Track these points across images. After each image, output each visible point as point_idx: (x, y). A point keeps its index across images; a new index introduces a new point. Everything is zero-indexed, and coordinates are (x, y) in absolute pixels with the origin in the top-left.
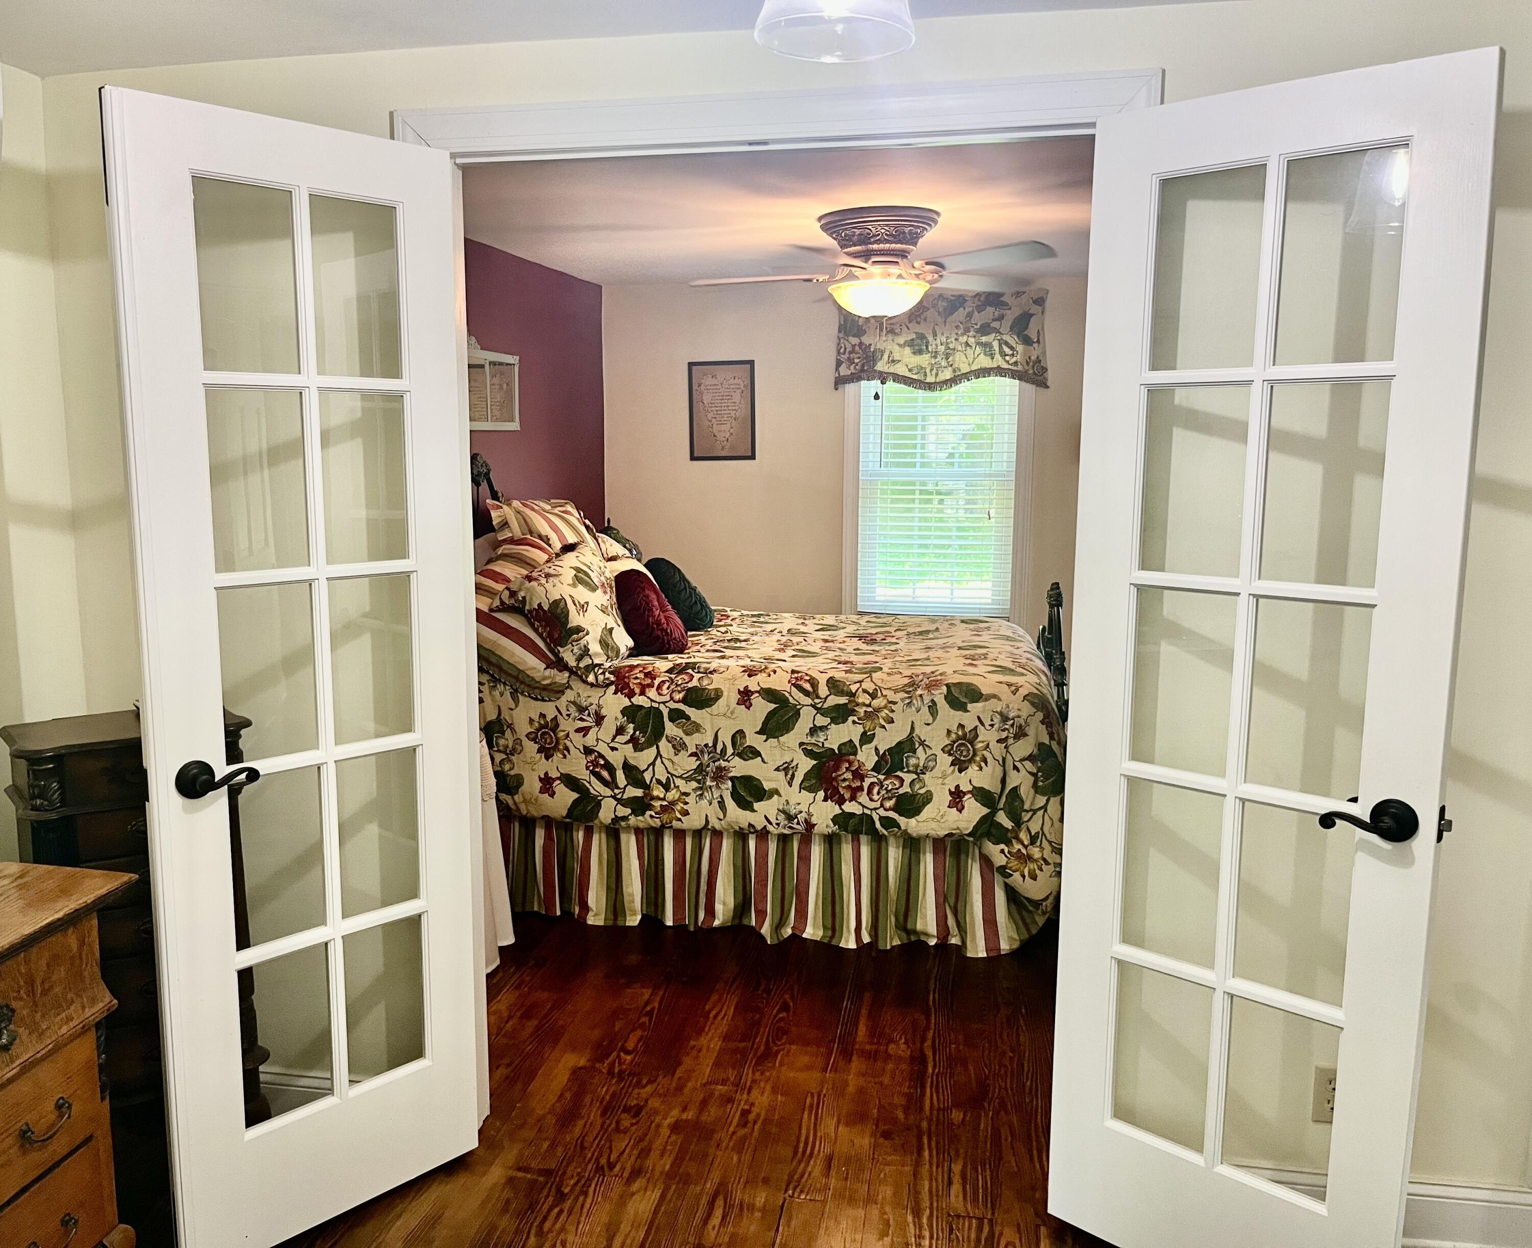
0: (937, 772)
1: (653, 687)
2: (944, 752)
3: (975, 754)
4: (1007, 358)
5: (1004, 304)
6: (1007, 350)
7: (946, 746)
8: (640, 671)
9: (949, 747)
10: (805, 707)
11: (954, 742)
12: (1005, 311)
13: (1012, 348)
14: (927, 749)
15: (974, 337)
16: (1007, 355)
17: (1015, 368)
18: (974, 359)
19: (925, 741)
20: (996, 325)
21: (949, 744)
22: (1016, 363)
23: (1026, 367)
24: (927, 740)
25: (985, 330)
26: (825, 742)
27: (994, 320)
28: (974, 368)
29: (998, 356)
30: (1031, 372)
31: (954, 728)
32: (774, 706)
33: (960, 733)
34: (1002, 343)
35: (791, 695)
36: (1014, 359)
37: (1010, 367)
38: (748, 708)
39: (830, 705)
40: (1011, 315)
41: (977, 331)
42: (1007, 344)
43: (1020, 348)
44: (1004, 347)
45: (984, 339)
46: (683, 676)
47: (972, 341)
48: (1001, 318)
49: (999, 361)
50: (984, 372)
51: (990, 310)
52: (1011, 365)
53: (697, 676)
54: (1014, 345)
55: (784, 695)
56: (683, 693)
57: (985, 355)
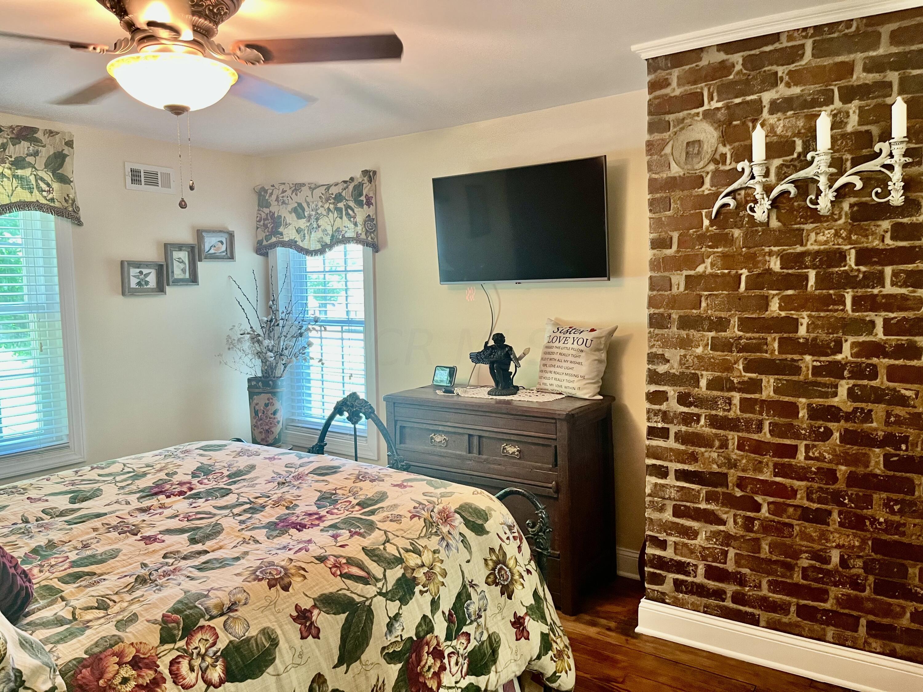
0: (491, 609)
1: (164, 680)
2: (489, 585)
3: (512, 574)
4: (45, 194)
5: (37, 141)
6: (43, 186)
7: (488, 577)
8: (120, 664)
9: (492, 577)
10: (375, 599)
11: (494, 569)
12: (40, 148)
13: (48, 185)
14: (476, 588)
15: (10, 169)
16: (45, 191)
17: (52, 204)
18: (13, 191)
19: (472, 581)
20: (30, 159)
21: (490, 574)
22: (52, 200)
23: (66, 205)
24: (474, 579)
25: (19, 163)
26: (403, 634)
27: (28, 155)
28: (14, 200)
29: (35, 191)
30: (70, 209)
31: (488, 556)
32: (343, 616)
33: (494, 558)
34: (38, 178)
35: (352, 592)
36: (50, 196)
37: (48, 202)
38: (317, 637)
39: (393, 584)
40: (46, 153)
41: (13, 163)
42: (42, 179)
43: (56, 185)
44: (40, 182)
45: (19, 172)
46: (199, 636)
47: (7, 172)
48: (36, 154)
49: (36, 196)
50: (23, 205)
51: (24, 144)
52: (49, 200)
53: (217, 623)
54: (50, 182)
55: (345, 595)
56: (220, 663)
57: (22, 188)
